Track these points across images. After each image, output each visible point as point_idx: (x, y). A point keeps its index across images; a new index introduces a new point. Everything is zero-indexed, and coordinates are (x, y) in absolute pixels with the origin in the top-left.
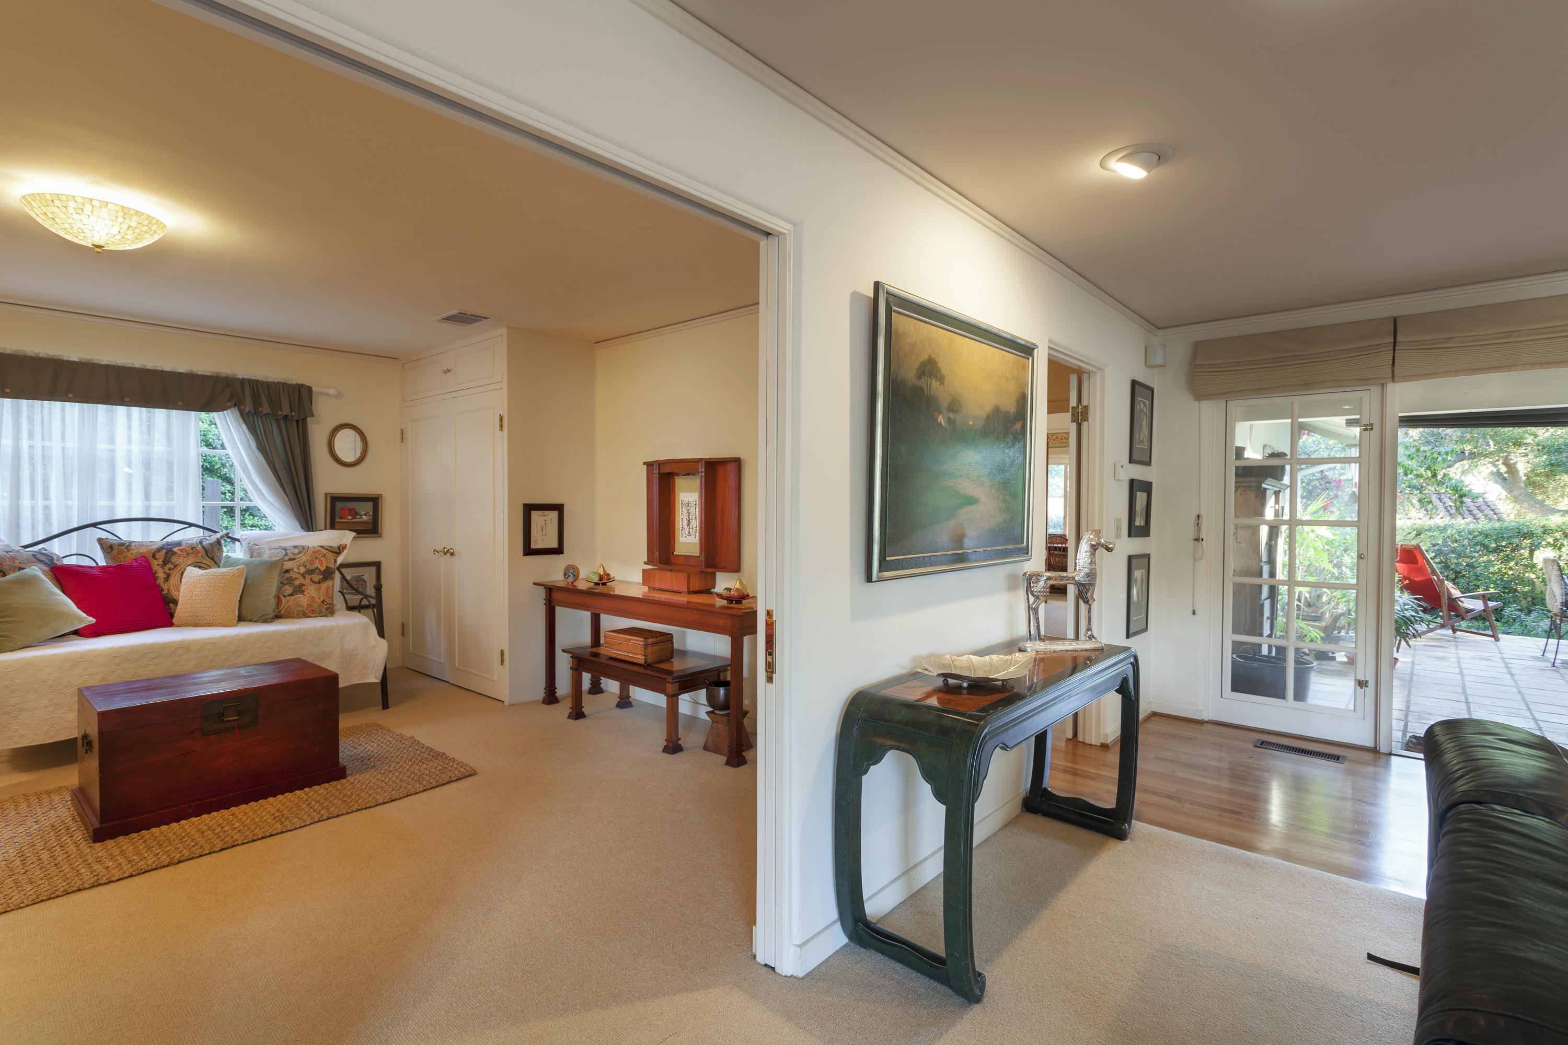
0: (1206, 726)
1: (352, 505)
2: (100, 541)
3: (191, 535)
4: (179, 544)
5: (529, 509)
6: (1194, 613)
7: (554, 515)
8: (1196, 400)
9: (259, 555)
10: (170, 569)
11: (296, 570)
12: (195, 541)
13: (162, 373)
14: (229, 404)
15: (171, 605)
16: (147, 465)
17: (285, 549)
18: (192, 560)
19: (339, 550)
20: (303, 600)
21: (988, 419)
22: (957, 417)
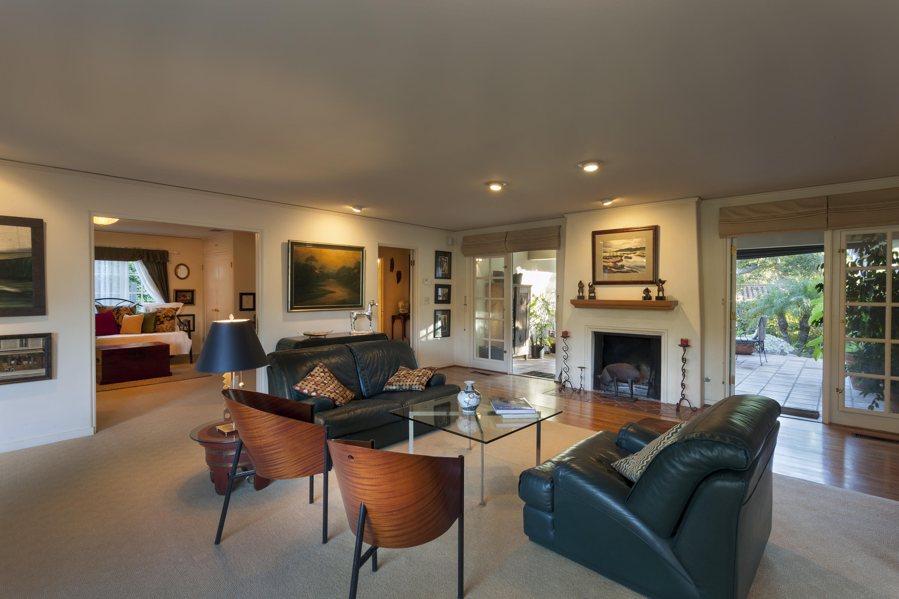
0: (469, 369)
1: (183, 293)
2: (96, 306)
3: (126, 304)
4: (122, 307)
5: (242, 295)
6: (465, 330)
7: (252, 297)
8: (464, 257)
9: (149, 311)
10: (119, 315)
11: (161, 316)
12: (127, 306)
13: (116, 249)
14: (139, 258)
15: (119, 327)
16: (111, 280)
17: (158, 309)
18: (126, 312)
19: (177, 309)
20: (164, 326)
21: (339, 270)
22: (324, 270)
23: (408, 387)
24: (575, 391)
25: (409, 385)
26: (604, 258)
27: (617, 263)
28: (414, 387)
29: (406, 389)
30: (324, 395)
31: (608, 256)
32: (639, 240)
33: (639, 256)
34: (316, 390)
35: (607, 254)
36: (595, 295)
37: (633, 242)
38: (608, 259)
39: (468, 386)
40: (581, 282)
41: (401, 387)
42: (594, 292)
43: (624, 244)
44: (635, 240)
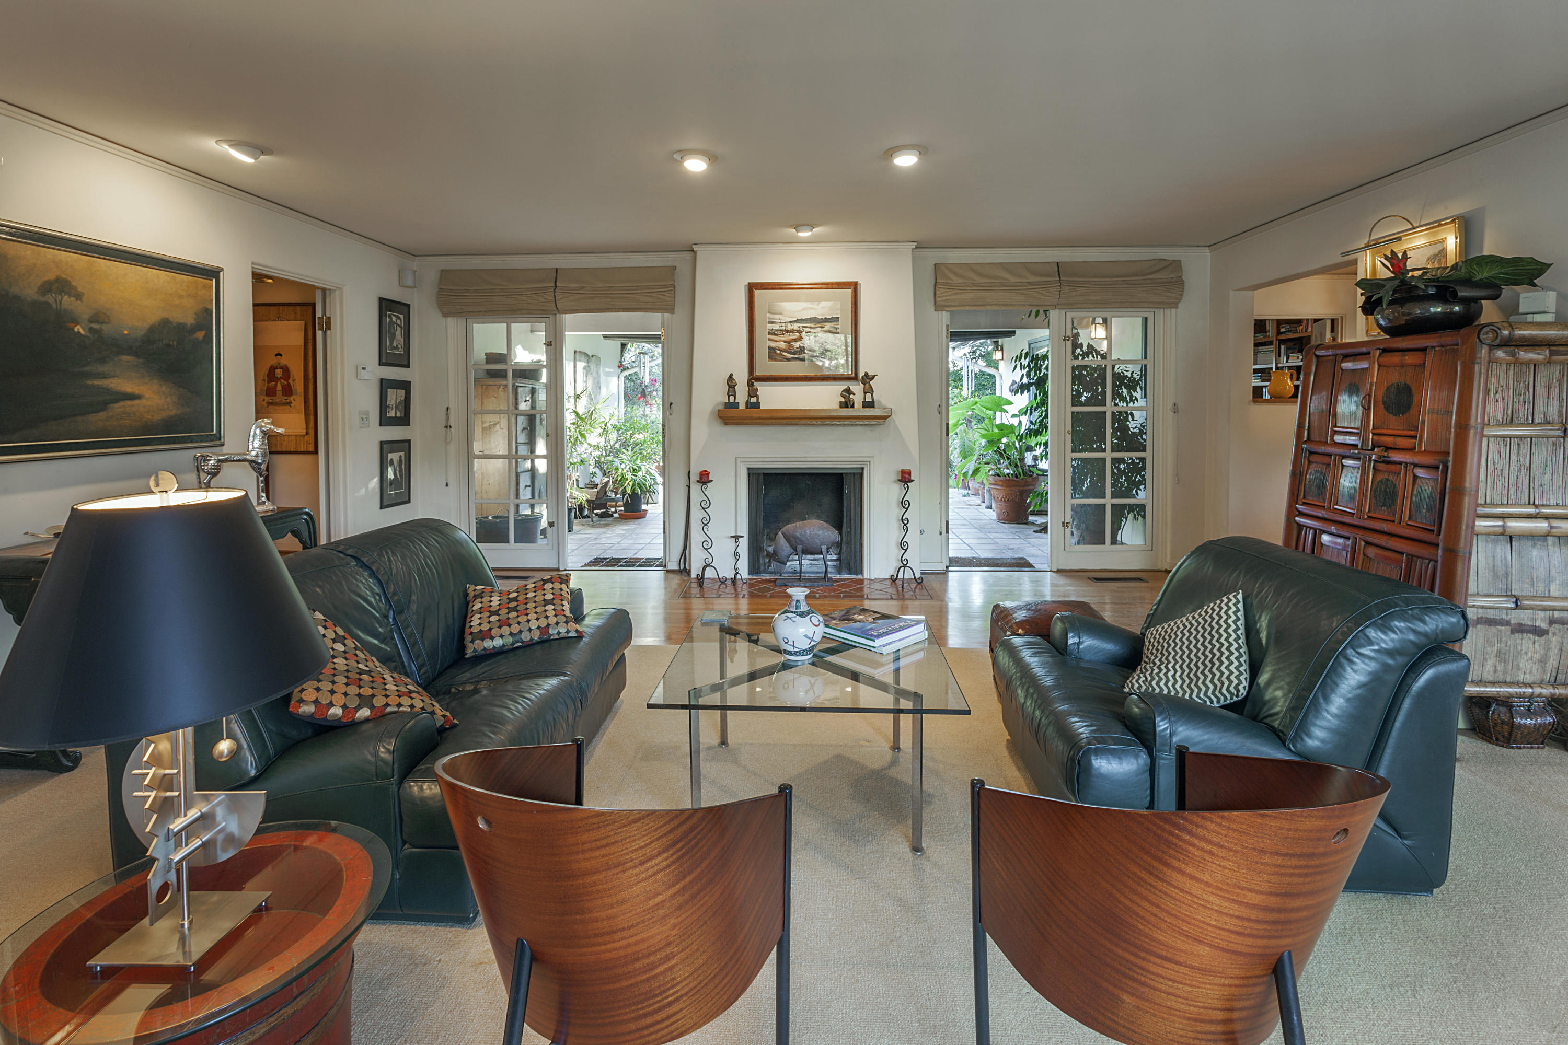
6: (447, 485)
8: (443, 316)
21: (152, 329)
22: (105, 328)
23: (536, 636)
24: (723, 583)
25: (539, 627)
26: (769, 333)
27: (793, 343)
28: (556, 631)
29: (532, 639)
30: (396, 709)
31: (777, 330)
32: (829, 304)
33: (830, 332)
34: (365, 701)
35: (776, 327)
36: (758, 399)
37: (823, 306)
38: (777, 335)
39: (798, 601)
40: (731, 376)
41: (517, 638)
42: (757, 396)
43: (804, 309)
44: (823, 304)
